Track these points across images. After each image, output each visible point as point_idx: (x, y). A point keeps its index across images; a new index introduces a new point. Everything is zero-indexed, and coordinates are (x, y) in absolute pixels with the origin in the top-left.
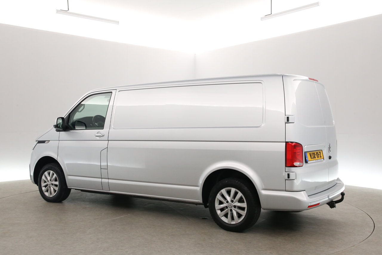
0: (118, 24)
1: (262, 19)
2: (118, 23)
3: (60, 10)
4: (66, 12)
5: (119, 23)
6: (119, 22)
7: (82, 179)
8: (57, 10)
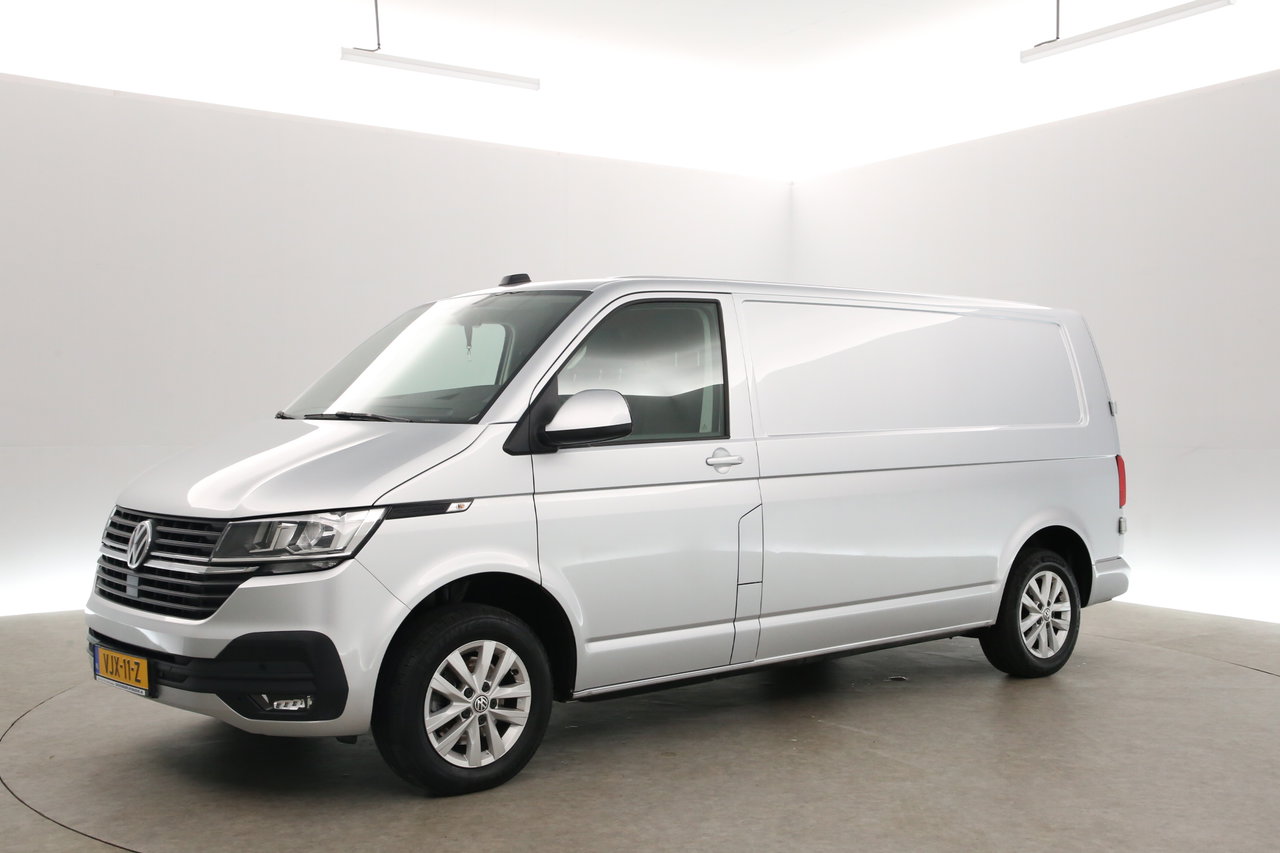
0: (539, 88)
1: (1025, 56)
2: (536, 84)
3: (351, 47)
4: (372, 53)
5: (539, 84)
6: (538, 80)
7: (665, 640)
8: (343, 49)
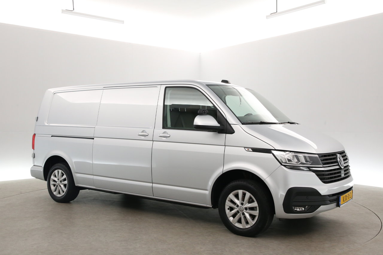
3: (65, 10)
5: (124, 22)
8: (62, 10)
